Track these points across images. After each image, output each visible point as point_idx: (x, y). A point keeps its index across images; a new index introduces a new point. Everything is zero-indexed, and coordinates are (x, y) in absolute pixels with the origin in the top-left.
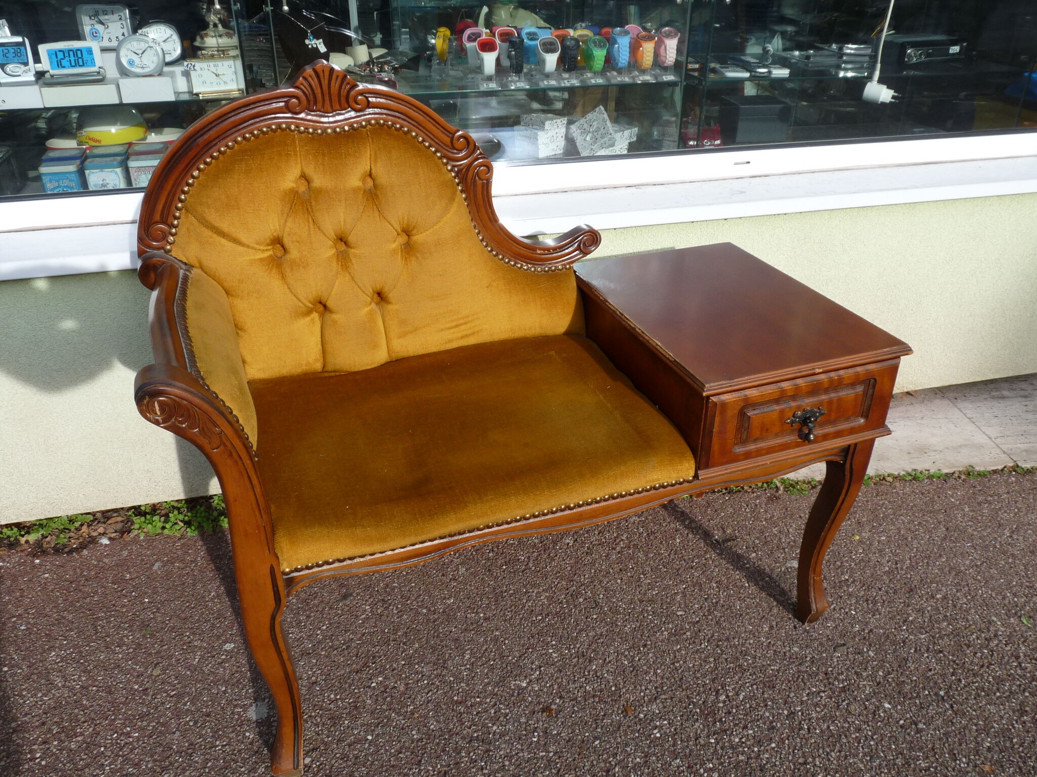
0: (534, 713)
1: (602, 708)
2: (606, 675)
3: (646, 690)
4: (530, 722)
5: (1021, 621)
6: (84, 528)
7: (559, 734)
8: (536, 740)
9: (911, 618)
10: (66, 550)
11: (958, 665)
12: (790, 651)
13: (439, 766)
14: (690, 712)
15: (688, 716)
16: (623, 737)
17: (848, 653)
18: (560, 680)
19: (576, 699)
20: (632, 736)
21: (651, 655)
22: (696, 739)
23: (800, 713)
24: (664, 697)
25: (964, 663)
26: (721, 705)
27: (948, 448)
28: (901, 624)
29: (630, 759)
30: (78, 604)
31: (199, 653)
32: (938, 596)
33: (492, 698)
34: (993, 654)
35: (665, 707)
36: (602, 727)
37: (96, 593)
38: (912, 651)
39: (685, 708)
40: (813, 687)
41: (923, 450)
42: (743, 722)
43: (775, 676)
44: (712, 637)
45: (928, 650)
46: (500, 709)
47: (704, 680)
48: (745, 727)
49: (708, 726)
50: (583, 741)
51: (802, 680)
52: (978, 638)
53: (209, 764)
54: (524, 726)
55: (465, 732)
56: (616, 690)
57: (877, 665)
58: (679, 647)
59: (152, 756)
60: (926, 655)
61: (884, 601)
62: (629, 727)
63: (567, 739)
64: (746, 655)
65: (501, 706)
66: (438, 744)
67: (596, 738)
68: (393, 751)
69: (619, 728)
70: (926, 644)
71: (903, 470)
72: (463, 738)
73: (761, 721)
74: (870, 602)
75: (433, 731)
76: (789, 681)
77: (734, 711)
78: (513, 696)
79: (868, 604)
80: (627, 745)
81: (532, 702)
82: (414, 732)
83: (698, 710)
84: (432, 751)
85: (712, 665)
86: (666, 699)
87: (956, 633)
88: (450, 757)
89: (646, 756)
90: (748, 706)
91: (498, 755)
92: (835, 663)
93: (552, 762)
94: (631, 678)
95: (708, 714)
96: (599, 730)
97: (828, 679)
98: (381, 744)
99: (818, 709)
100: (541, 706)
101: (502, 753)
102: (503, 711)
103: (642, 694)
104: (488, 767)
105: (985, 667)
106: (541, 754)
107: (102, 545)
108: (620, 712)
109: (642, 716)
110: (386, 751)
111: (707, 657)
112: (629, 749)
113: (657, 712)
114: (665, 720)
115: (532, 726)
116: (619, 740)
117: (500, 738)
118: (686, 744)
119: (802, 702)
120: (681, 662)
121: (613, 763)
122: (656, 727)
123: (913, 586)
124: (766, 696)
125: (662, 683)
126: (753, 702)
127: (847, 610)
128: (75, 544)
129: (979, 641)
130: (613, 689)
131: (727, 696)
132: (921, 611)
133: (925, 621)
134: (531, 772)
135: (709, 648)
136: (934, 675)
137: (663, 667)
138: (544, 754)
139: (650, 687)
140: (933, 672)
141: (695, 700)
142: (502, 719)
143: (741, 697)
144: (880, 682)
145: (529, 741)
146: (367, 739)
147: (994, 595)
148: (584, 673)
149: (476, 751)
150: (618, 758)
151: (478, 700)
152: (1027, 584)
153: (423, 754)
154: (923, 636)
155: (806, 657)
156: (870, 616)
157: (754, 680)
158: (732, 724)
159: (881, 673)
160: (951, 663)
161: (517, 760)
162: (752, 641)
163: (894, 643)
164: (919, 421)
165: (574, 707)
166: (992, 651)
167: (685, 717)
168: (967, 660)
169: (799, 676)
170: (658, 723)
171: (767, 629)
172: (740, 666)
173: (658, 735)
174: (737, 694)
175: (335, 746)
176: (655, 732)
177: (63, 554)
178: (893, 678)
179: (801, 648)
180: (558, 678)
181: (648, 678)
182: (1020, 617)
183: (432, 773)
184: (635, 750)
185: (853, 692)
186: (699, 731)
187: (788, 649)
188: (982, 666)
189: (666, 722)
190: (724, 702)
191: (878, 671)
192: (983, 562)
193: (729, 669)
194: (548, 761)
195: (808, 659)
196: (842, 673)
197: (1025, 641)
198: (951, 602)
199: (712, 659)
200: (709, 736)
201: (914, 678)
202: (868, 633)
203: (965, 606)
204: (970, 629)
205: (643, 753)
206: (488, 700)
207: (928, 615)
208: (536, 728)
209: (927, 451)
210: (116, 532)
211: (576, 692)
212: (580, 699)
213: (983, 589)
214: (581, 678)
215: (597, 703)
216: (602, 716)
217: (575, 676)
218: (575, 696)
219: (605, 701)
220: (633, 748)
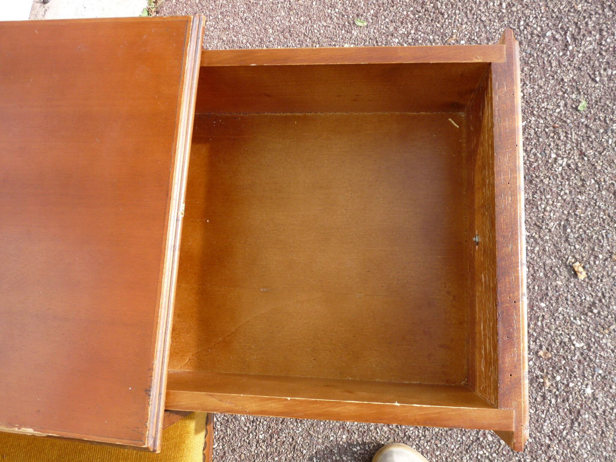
1: (286, 437)
5: (357, 26)
16: (320, 436)
19: (267, 454)
20: (321, 428)
69: (309, 434)
89: (344, 428)
96: (305, 452)
108: (295, 424)
112: (332, 438)
147: (325, 24)
148: (245, 431)
150: (335, 452)
180: (240, 456)
182: (354, 23)
184: (335, 434)
211: (261, 449)
212: (269, 450)
213: (315, 26)
214: (249, 437)
215: (279, 438)
216: (292, 441)
217: (244, 440)
218: (264, 452)
219: (280, 430)
220: (332, 434)
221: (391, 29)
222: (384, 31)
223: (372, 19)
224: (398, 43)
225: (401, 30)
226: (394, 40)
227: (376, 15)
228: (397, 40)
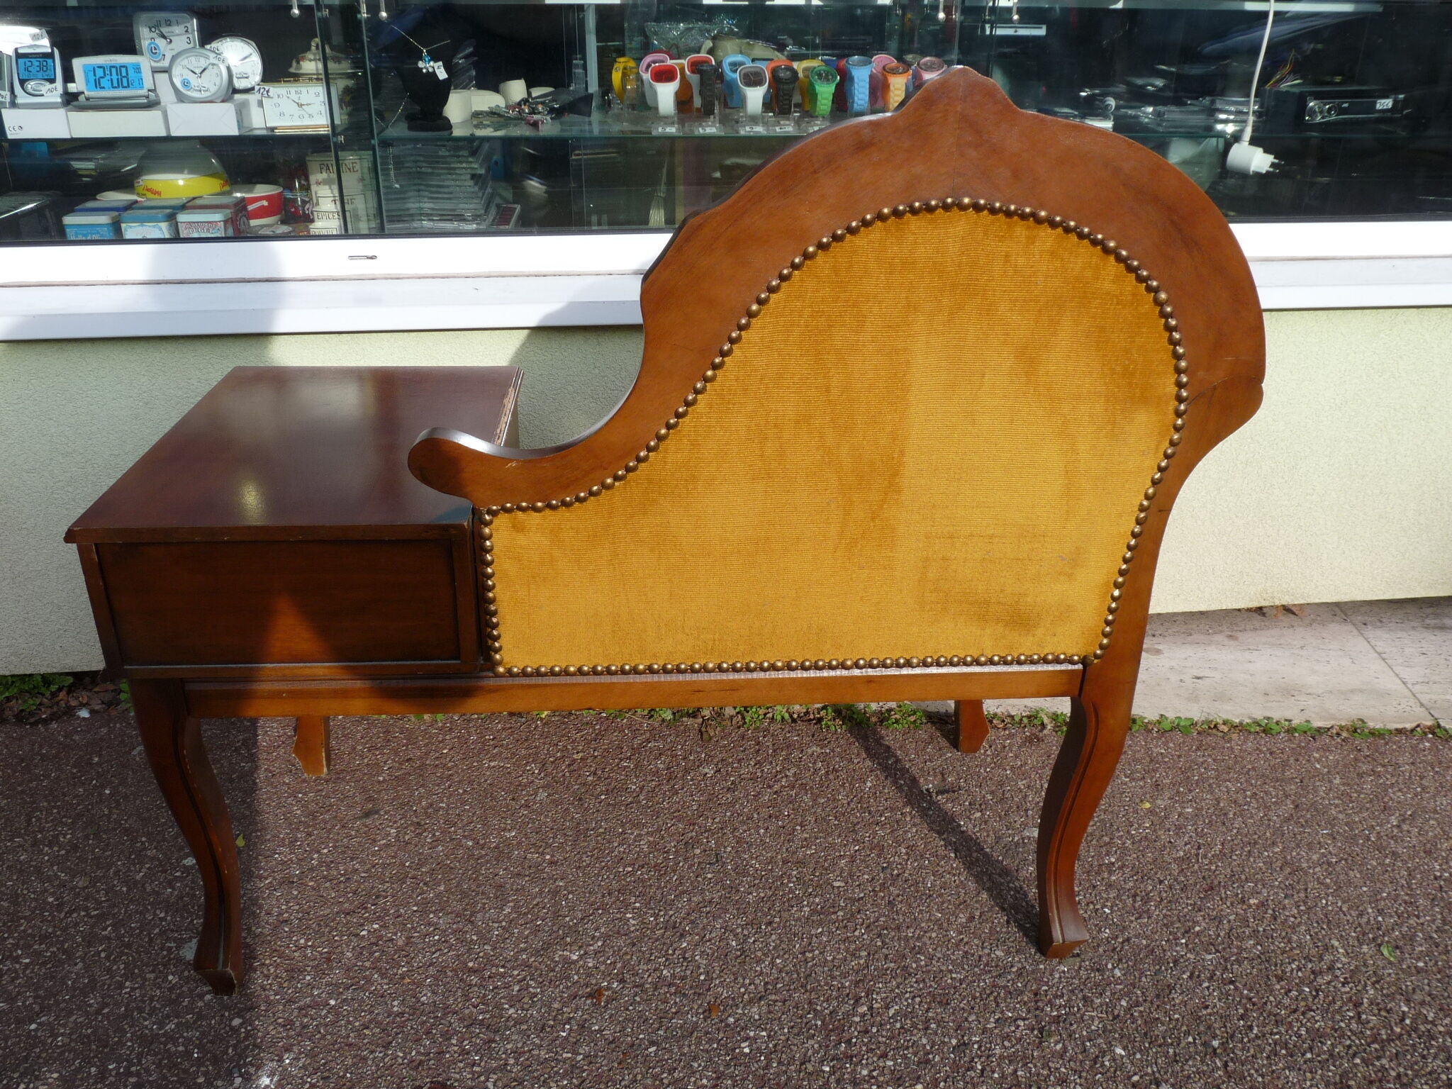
0: (575, 998)
1: (676, 1003)
2: (697, 958)
3: (750, 984)
4: (565, 1010)
5: (1379, 950)
6: (62, 694)
7: (600, 1031)
8: (564, 1034)
9: (1197, 929)
10: (32, 720)
11: (1254, 1004)
12: (989, 955)
13: (414, 1053)
14: (807, 1023)
15: (802, 1030)
16: (693, 1047)
17: (1080, 968)
18: (629, 957)
19: (642, 985)
20: (707, 1046)
21: (774, 937)
22: (802, 1064)
23: (976, 1046)
24: (773, 997)
25: (1265, 1003)
26: (857, 1019)
27: (1331, 692)
28: (1179, 934)
29: (693, 1079)
30: (20, 789)
31: (147, 866)
32: (1252, 901)
33: (523, 971)
34: (1318, 995)
35: (770, 1012)
36: (668, 1028)
37: (47, 776)
38: (1185, 976)
39: (801, 1018)
40: (1009, 1011)
41: (1289, 692)
42: (882, 1048)
43: (955, 988)
44: (874, 922)
45: (1211, 979)
46: (528, 986)
47: (843, 981)
48: (884, 1056)
49: (827, 1046)
50: (633, 1045)
51: (995, 998)
52: (1299, 969)
53: (106, 1011)
54: (554, 1014)
55: (467, 1011)
56: (705, 980)
57: (1120, 990)
58: (820, 930)
59: (36, 990)
60: (1206, 984)
61: (1162, 900)
62: (707, 1033)
63: (611, 1039)
64: (919, 953)
65: (531, 982)
66: (424, 1023)
67: (652, 1043)
68: (357, 1024)
69: (692, 1033)
70: (1211, 968)
71: (1250, 718)
72: (462, 1020)
73: (911, 1050)
74: (1138, 899)
75: (423, 1004)
76: (974, 998)
77: (874, 1030)
78: (553, 970)
79: (1134, 901)
80: (695, 1058)
81: (577, 982)
82: (396, 1003)
83: (819, 1023)
84: (412, 1031)
85: (862, 962)
86: (777, 1001)
87: (1265, 958)
88: (435, 1042)
89: (718, 1078)
90: (898, 1025)
91: (502, 1049)
92: (1056, 980)
93: (577, 1068)
94: (735, 966)
95: (831, 1031)
96: (661, 1032)
97: (1036, 1002)
98: (345, 1013)
99: (1006, 1043)
100: (589, 990)
101: (509, 1046)
102: (531, 989)
103: (742, 990)
104: (483, 1064)
105: (1298, 1013)
106: (565, 1055)
107: (79, 717)
108: (700, 1011)
109: (731, 1020)
110: (349, 1022)
111: (859, 949)
112: (696, 1065)
113: (757, 1017)
114: (763, 1030)
115: (565, 1016)
116: (686, 1050)
117: (514, 1026)
118: (784, 1068)
119: (984, 1030)
120: (817, 952)
121: (666, 1081)
122: (747, 1039)
123: (1216, 882)
124: (930, 1014)
125: (778, 978)
126: (908, 1021)
127: (1098, 906)
128: (45, 713)
129: (1300, 974)
130: (702, 977)
131: (870, 1008)
132: (1218, 920)
133: (1219, 935)
134: (542, 1078)
135: (865, 937)
136: (1210, 1015)
137: (786, 956)
138: (570, 1055)
139: (757, 982)
140: (1209, 1011)
141: (819, 1008)
142: (526, 1000)
143: (892, 1012)
144: (1118, 1016)
145: (555, 1034)
146: (329, 1004)
147: (1344, 909)
148: (667, 951)
149: (474, 1040)
150: (676, 1075)
151: (502, 970)
152: (1407, 898)
153: (397, 1034)
154: (1210, 957)
155: (1012, 966)
156: (1133, 919)
157: (921, 989)
158: (864, 1048)
159: (1124, 1003)
160: (1244, 1001)
161: (527, 1059)
162: (934, 935)
163: (1159, 961)
164: (1296, 652)
165: (636, 996)
166: (1317, 991)
167: (796, 1030)
168: (1272, 998)
169: (992, 993)
170: (752, 1034)
171: (964, 920)
172: (905, 968)
173: (747, 1050)
174: (887, 1008)
175: (281, 1007)
176: (743, 1045)
177: (26, 725)
178: (1141, 1012)
179: (1008, 953)
180: (626, 953)
181: (758, 969)
182: (1380, 945)
183: (400, 1061)
184: (705, 1067)
185: (1071, 1025)
186: (810, 1052)
187: (987, 951)
188: (1295, 1011)
189: (764, 1033)
190: (864, 1015)
191: (1119, 1000)
192: (1342, 859)
193: (887, 970)
194: (573, 1066)
195: (1014, 969)
196: (1062, 996)
197: (1378, 982)
198: (1270, 911)
199: (864, 954)
200: (823, 1061)
201: (1176, 1016)
202: (1123, 943)
203: (1292, 919)
204: (1291, 954)
205: (715, 1072)
206: (516, 972)
207: (1227, 926)
208: (570, 1018)
209: (1293, 693)
210: (103, 703)
211: (646, 976)
212: (648, 986)
213: (1330, 898)
214: (659, 958)
215: (671, 995)
216: (673, 1013)
217: (652, 954)
218: (642, 981)
219: (684, 994)
220: (703, 1064)
221: (1418, 997)
222: (1404, 987)
223: (1409, 967)
224: (1403, 1012)
225: (1428, 1011)
226: (1402, 1004)
227: (1419, 971)
228: (1405, 1009)
